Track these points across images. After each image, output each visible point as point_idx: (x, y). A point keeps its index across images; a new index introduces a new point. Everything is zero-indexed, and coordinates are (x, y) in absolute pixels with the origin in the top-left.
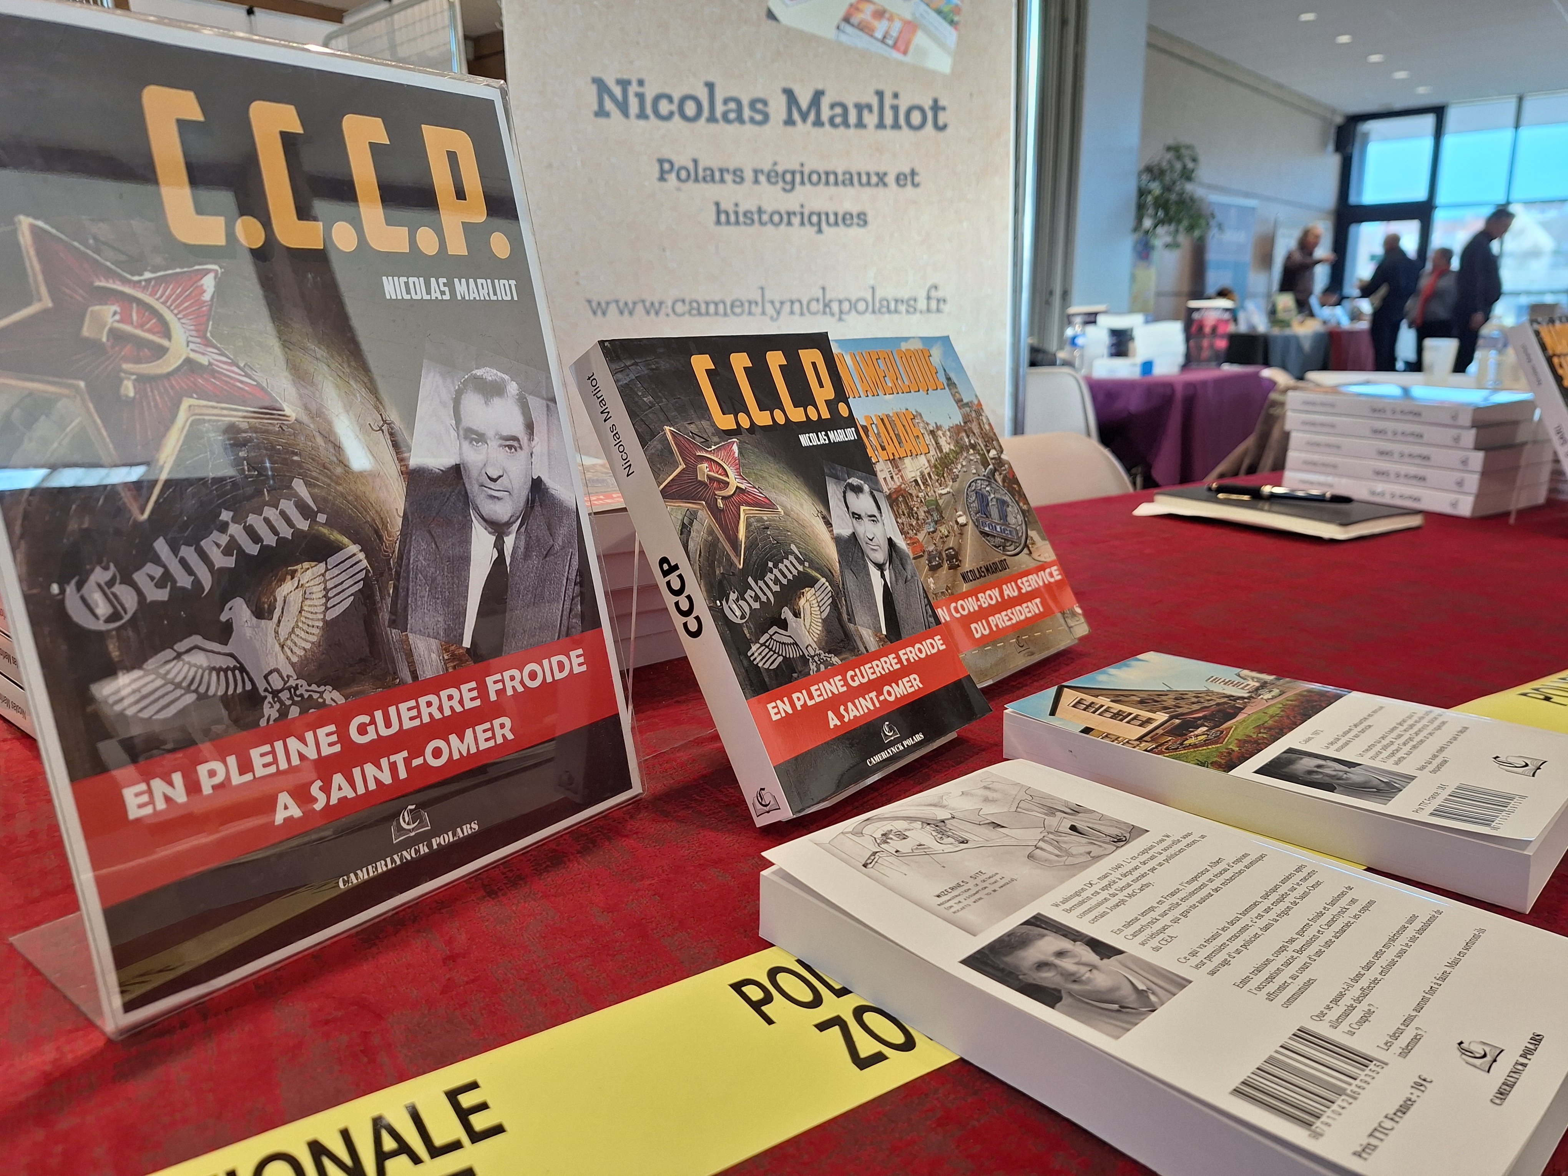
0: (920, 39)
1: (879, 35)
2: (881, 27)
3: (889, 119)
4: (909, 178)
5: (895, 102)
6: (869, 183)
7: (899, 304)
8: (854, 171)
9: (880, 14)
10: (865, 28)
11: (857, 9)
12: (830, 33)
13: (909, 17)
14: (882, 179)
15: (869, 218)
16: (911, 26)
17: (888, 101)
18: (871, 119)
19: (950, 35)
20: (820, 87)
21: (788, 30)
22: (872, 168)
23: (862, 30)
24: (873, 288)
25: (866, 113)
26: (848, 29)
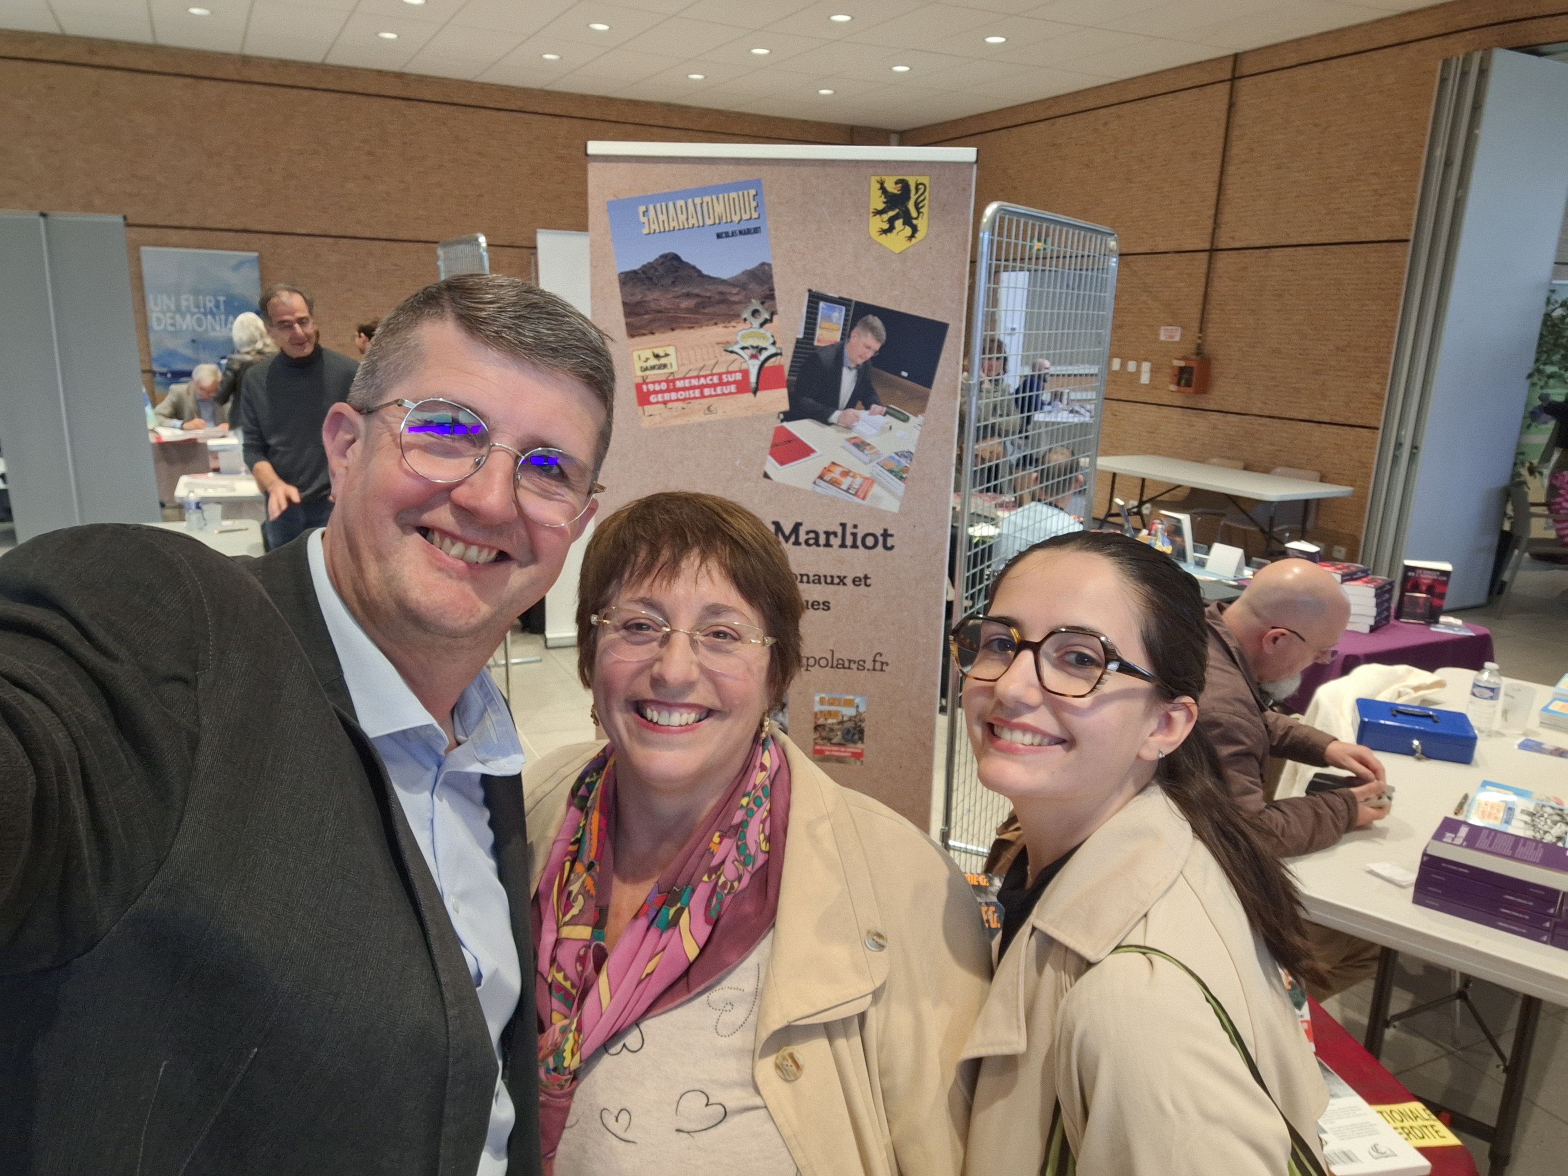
0: (876, 489)
1: (844, 487)
2: (846, 482)
3: (849, 541)
4: (863, 580)
5: (855, 531)
6: (832, 583)
7: (852, 663)
8: (821, 574)
9: (845, 474)
10: (834, 483)
11: (829, 471)
12: (809, 486)
13: (868, 475)
14: (842, 581)
15: (831, 605)
16: (870, 481)
17: (849, 530)
18: (835, 541)
19: (899, 487)
20: (799, 521)
21: (778, 485)
22: (835, 573)
23: (832, 484)
24: (833, 651)
25: (832, 537)
26: (822, 483)
